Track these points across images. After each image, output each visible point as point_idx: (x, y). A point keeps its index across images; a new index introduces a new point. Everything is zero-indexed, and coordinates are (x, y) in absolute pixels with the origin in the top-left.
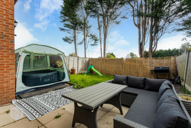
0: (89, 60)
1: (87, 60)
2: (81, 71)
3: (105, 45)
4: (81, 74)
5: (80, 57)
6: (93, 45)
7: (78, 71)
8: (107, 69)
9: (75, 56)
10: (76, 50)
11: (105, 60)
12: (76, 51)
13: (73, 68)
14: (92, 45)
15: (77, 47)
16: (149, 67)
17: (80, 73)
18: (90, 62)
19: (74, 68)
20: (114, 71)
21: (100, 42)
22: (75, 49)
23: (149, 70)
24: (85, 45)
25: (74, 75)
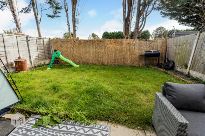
0: (49, 42)
1: (46, 41)
2: (37, 61)
3: (74, 18)
4: (39, 67)
5: (30, 36)
6: (53, 17)
7: (31, 62)
8: (81, 55)
9: (19, 35)
10: (16, 22)
11: (77, 41)
12: (17, 26)
13: (19, 58)
14: (50, 16)
15: (18, 18)
16: (137, 51)
17: (36, 65)
18: (52, 46)
19: (22, 58)
20: (93, 58)
21: (66, 12)
22: (14, 21)
23: (138, 54)
24: (35, 15)
25: (24, 72)
